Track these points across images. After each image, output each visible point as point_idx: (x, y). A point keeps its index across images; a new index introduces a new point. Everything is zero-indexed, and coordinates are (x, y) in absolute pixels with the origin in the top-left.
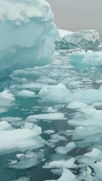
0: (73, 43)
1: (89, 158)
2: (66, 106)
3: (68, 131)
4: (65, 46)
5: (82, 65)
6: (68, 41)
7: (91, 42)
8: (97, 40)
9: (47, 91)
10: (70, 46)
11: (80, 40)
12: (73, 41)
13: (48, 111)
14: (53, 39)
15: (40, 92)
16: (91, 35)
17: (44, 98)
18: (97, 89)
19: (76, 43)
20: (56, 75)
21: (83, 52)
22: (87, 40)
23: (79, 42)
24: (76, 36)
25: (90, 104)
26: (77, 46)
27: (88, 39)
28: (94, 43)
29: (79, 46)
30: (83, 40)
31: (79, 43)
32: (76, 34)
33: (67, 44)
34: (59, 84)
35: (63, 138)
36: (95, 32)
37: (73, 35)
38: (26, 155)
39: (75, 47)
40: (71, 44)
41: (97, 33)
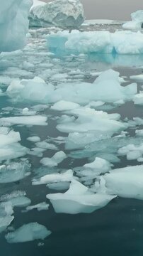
0: (46, 20)
1: (92, 169)
2: (50, 107)
3: (60, 138)
4: (34, 24)
5: (64, 51)
6: (39, 17)
7: (72, 17)
8: (81, 15)
9: (22, 86)
10: (42, 23)
11: (56, 14)
12: (45, 17)
13: (23, 113)
14: (26, 12)
15: (9, 89)
16: (71, 7)
17: (19, 96)
18: (92, 83)
19: (50, 20)
20: (32, 65)
21: (66, 32)
22: (65, 15)
23: (53, 17)
24: (49, 9)
25: (83, 105)
26: (51, 23)
27: (67, 13)
28: (76, 18)
29: (53, 23)
30: (61, 15)
31: (54, 19)
32: (50, 5)
33: (37, 20)
34: (36, 77)
35: (53, 147)
36: (76, 3)
37: (46, 6)
38: (8, 167)
39: (48, 25)
40: (42, 20)
41: (80, 5)
